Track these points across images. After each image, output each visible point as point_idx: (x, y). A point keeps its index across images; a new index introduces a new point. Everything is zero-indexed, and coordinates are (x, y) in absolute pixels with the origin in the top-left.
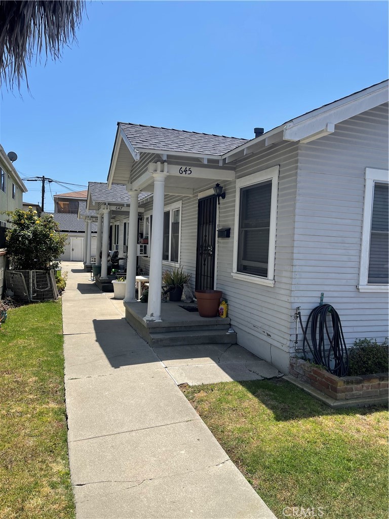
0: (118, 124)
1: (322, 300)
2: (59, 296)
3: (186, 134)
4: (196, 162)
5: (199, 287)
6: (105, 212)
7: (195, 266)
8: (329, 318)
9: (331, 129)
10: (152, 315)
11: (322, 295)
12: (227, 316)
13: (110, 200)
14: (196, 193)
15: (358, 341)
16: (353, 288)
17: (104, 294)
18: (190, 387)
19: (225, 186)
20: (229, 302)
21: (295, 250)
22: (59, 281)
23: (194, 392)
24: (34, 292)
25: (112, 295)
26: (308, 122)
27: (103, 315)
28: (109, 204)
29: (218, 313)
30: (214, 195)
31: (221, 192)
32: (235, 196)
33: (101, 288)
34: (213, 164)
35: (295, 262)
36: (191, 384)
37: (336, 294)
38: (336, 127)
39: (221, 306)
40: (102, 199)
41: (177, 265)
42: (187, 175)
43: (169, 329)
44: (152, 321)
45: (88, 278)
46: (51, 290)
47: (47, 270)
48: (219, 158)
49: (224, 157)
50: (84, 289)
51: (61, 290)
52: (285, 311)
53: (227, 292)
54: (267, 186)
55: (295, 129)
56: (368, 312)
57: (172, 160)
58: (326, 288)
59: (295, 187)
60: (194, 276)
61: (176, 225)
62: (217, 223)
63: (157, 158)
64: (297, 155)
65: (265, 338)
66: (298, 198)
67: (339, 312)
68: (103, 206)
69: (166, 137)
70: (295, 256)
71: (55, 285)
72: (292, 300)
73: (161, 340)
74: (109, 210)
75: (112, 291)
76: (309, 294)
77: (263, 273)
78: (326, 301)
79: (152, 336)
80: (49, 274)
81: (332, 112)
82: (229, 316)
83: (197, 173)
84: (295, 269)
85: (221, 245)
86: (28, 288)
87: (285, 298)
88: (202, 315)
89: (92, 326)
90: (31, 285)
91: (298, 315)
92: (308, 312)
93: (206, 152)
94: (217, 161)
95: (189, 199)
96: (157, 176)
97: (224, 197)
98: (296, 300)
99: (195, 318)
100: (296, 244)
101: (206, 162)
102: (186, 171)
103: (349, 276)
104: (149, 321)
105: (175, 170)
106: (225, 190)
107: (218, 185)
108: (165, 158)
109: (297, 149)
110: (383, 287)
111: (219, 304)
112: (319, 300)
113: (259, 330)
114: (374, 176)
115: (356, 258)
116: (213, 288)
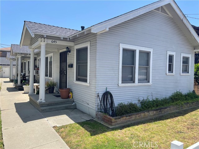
1: (106, 90)
3: (54, 27)
4: (58, 38)
5: (61, 87)
6: (19, 57)
7: (59, 78)
8: (109, 96)
9: (108, 29)
10: (41, 100)
11: (107, 88)
12: (72, 98)
13: (21, 52)
14: (59, 50)
15: (119, 104)
16: (117, 85)
17: (19, 91)
18: (57, 127)
20: (73, 93)
21: (97, 72)
23: (59, 129)
25: (23, 92)
27: (19, 101)
28: (21, 54)
29: (69, 97)
30: (66, 51)
31: (69, 50)
32: (74, 52)
33: (18, 89)
34: (65, 39)
35: (97, 77)
36: (58, 126)
38: (109, 28)
39: (70, 94)
40: (18, 52)
41: (52, 79)
42: (55, 43)
43: (48, 105)
45: (12, 85)
48: (67, 37)
49: (69, 37)
53: (72, 89)
54: (86, 49)
55: (95, 28)
56: (122, 93)
57: (48, 37)
58: (108, 86)
59: (96, 49)
60: (59, 83)
61: (51, 62)
62: (68, 62)
63: (42, 36)
64: (96, 38)
65: (87, 105)
66: (97, 53)
67: (112, 94)
68: (18, 55)
69: (46, 28)
72: (96, 90)
73: (45, 109)
74: (21, 56)
75: (23, 90)
76: (102, 88)
77: (86, 81)
78: (108, 90)
79: (41, 108)
81: (108, 23)
82: (73, 98)
83: (59, 43)
84: (97, 79)
85: (70, 70)
87: (94, 90)
88: (62, 98)
89: (14, 106)
91: (98, 96)
93: (62, 35)
94: (67, 38)
95: (56, 52)
96: (42, 44)
97: (70, 52)
98: (98, 90)
99: (60, 99)
100: (97, 70)
101: (62, 39)
102: (54, 42)
103: (115, 81)
104: (40, 102)
105: (50, 41)
106: (70, 49)
107: (67, 47)
108: (45, 37)
109: (96, 36)
110: (127, 84)
111: (69, 93)
112: (105, 90)
113: (85, 102)
114: (122, 46)
115: (118, 75)
116: (67, 87)
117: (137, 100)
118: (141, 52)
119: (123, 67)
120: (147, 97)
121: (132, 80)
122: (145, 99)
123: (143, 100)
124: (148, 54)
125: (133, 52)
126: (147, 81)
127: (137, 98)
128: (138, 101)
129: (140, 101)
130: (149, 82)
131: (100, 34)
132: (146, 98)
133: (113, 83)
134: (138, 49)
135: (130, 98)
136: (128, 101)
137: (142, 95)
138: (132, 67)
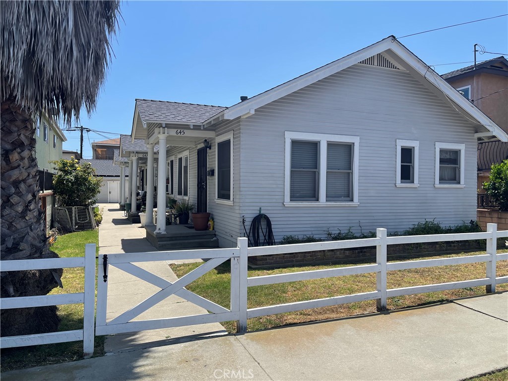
0: (136, 100)
1: (260, 212)
2: (97, 227)
4: (186, 127)
5: (199, 211)
6: (134, 159)
7: (196, 197)
8: (263, 224)
9: (253, 112)
10: (159, 229)
11: (260, 208)
12: (213, 229)
13: (138, 149)
14: (196, 144)
15: (286, 237)
16: (281, 204)
17: (133, 224)
18: (175, 265)
19: (211, 141)
20: (215, 220)
21: (241, 182)
22: (96, 215)
23: (178, 267)
24: (76, 224)
25: (140, 225)
26: (239, 108)
27: (129, 236)
28: (137, 152)
29: (207, 227)
30: (203, 147)
31: (208, 145)
32: (215, 149)
33: (131, 220)
34: (197, 128)
35: (242, 189)
36: (176, 264)
37: (270, 208)
38: (256, 110)
39: (210, 223)
40: (131, 149)
41: (186, 198)
42: (181, 135)
43: (171, 238)
44: (160, 233)
45: (122, 215)
46: (90, 222)
47: (87, 206)
48: (201, 124)
49: (204, 124)
50: (117, 222)
51: (99, 223)
52: (237, 219)
53: (214, 214)
54: (228, 142)
55: (230, 113)
56: (292, 219)
57: (168, 126)
58: (262, 204)
59: (240, 144)
60: (196, 205)
61: (186, 167)
62: (208, 166)
63: (160, 126)
64: (240, 125)
65: (230, 238)
66: (241, 150)
67: (271, 219)
68: (132, 155)
70: (241, 185)
71: (93, 219)
72: (241, 212)
73: (165, 245)
74: (137, 157)
75: (140, 223)
76: (251, 208)
77: (228, 197)
78: (262, 212)
79: (159, 243)
80: (88, 209)
81: (253, 102)
82: (215, 229)
83: (188, 133)
84: (241, 193)
85: (210, 181)
86: (71, 220)
87: (237, 211)
88: (196, 230)
90: (74, 218)
91: (244, 222)
92: (251, 220)
93: (193, 122)
94: (200, 126)
95: (193, 149)
96: (161, 136)
97: (210, 149)
98: (244, 212)
99: (193, 231)
100: (241, 178)
101: (192, 127)
102: (180, 132)
103: (277, 197)
104: (158, 233)
105: (173, 132)
106: (211, 144)
107: (206, 140)
108: (164, 126)
109: (239, 122)
110: (300, 203)
111: (208, 221)
112: (258, 212)
113: (228, 234)
114: (290, 136)
115: (282, 186)
116: (206, 211)
117: (325, 232)
118: (330, 145)
119: (292, 172)
120: (349, 228)
121: (315, 197)
122: (342, 232)
123: (339, 233)
124: (349, 147)
125: (315, 145)
126: (348, 199)
127: (325, 229)
128: (326, 236)
129: (332, 236)
130: (352, 200)
131: (246, 118)
132: (346, 232)
133: (274, 201)
134: (323, 140)
135: (310, 229)
136: (305, 233)
137: (335, 225)
138: (315, 172)
